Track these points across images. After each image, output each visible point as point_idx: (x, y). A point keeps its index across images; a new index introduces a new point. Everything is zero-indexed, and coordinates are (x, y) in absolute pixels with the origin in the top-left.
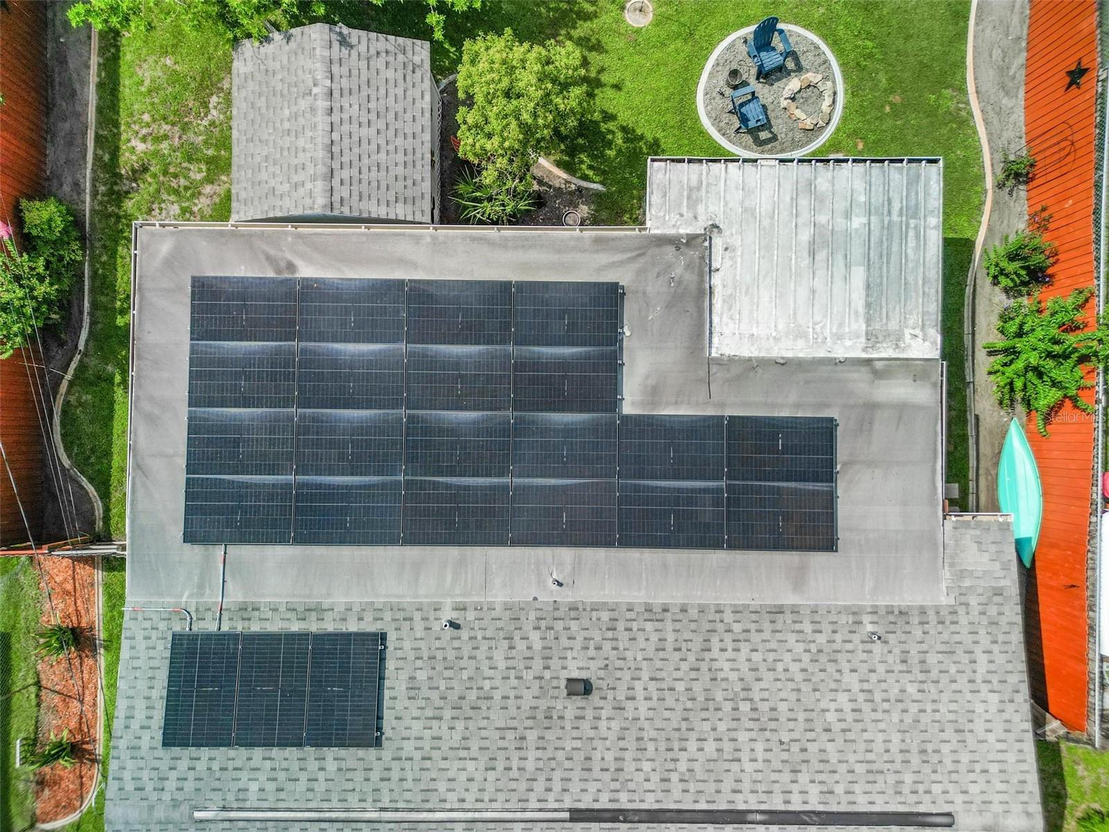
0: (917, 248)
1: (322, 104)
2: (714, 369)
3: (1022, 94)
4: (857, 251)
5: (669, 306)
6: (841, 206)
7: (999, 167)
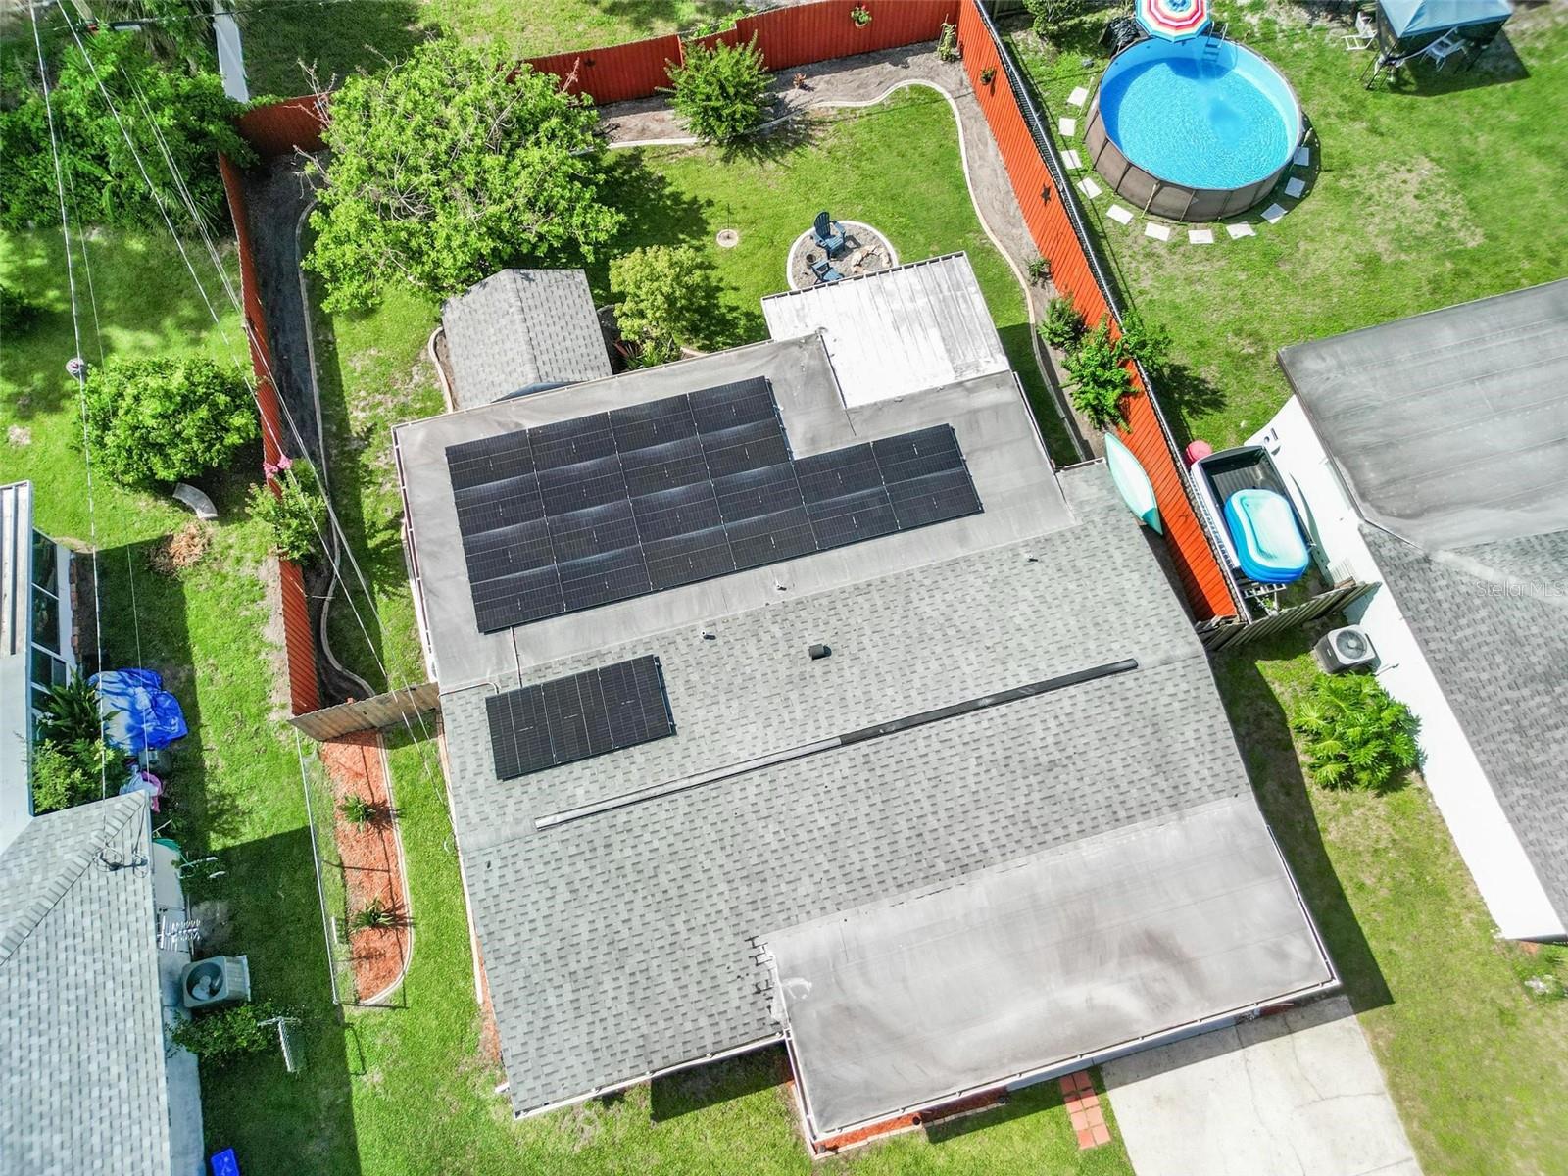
0: (969, 308)
1: (518, 317)
2: (852, 416)
3: (1024, 224)
4: (928, 320)
5: (806, 384)
6: (906, 296)
7: (1028, 274)
